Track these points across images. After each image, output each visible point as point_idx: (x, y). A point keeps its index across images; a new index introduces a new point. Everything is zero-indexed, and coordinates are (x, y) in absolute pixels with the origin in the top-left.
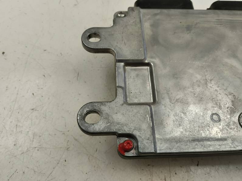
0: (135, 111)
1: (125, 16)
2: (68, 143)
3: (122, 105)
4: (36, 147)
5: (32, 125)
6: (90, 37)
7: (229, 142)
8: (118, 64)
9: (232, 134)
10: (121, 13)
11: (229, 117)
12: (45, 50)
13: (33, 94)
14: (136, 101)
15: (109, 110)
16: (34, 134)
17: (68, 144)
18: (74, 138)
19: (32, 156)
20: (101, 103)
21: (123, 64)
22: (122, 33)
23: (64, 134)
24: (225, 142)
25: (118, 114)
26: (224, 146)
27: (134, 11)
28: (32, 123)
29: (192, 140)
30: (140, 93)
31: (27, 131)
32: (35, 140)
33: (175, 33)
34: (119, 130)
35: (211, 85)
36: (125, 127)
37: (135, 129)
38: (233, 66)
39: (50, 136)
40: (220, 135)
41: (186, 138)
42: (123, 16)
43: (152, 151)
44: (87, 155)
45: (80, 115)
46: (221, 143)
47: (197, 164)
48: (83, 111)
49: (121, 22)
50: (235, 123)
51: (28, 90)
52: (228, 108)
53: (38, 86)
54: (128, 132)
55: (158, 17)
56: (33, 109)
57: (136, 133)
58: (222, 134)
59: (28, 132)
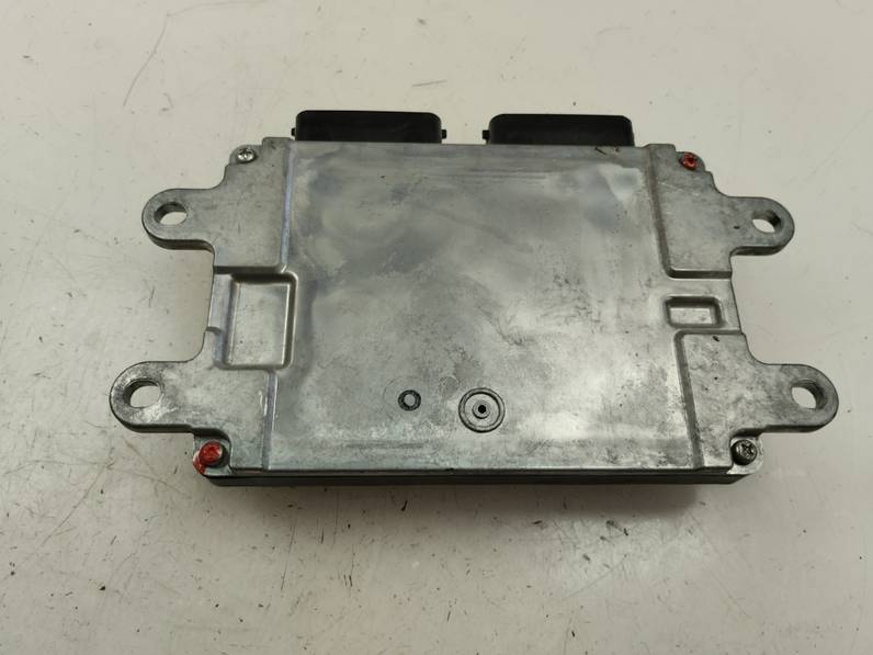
0: (236, 382)
1: (255, 158)
2: (111, 453)
3: (210, 369)
4: (37, 461)
5: (33, 410)
6: (162, 211)
7: (427, 451)
8: (217, 276)
9: (438, 436)
10: (244, 151)
11: (440, 398)
12: (77, 231)
13: (40, 338)
14: (248, 361)
15: (180, 380)
16: (37, 432)
17: (112, 455)
18: (126, 442)
19: (28, 479)
20: (165, 364)
21: (228, 277)
22: (238, 204)
23: (104, 432)
24: (418, 451)
25: (198, 389)
26: (413, 460)
27: (274, 148)
28: (33, 406)
29: (348, 446)
30: (261, 343)
31: (21, 423)
32: (37, 445)
33: (363, 203)
34: (194, 421)
35: (418, 330)
36: (208, 416)
37: (228, 421)
38: (479, 285)
39: (72, 437)
40: (410, 437)
41: (337, 441)
42: (251, 157)
43: (255, 466)
44: (153, 480)
45: (117, 389)
46: (409, 452)
47: (402, 506)
48: (124, 379)
49: (240, 175)
50: (450, 412)
51: (29, 329)
52: (442, 379)
53: (53, 319)
54: (213, 426)
55: (333, 162)
56: (38, 374)
57: (229, 429)
58: (415, 435)
59: (23, 426)
